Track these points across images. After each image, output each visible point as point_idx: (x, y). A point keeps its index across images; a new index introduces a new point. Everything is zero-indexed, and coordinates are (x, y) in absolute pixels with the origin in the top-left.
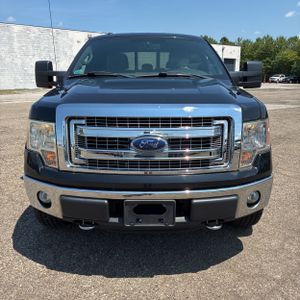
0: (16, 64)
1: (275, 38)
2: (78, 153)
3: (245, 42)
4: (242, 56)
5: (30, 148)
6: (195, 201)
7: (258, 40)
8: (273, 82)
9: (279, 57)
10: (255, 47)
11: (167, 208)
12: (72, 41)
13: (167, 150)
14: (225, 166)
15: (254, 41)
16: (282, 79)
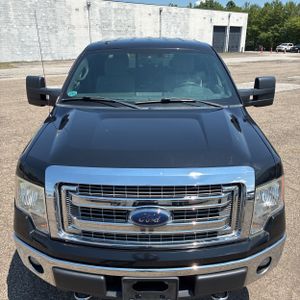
0: (13, 35)
1: (284, 4)
2: (71, 222)
3: (252, 7)
4: (249, 23)
5: (19, 206)
6: (200, 278)
7: (266, 5)
8: (280, 51)
9: (288, 24)
10: (263, 12)
11: (170, 285)
12: (70, 9)
13: (170, 222)
14: (233, 236)
15: (262, 6)
16: (289, 48)
